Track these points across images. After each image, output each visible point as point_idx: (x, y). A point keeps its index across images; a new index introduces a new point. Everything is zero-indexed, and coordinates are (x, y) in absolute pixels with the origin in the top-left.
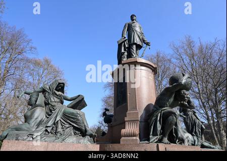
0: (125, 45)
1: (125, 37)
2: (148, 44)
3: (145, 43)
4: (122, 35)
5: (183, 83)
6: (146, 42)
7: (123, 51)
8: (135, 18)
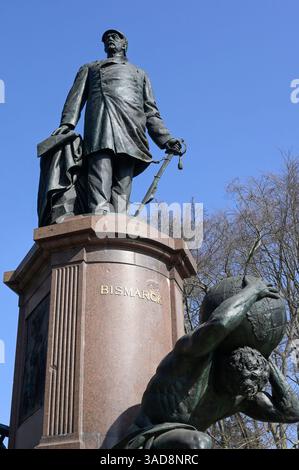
0: (63, 160)
1: (72, 127)
2: (173, 148)
3: (162, 146)
4: (63, 117)
5: (225, 323)
6: (164, 140)
7: (55, 184)
8: (118, 43)
